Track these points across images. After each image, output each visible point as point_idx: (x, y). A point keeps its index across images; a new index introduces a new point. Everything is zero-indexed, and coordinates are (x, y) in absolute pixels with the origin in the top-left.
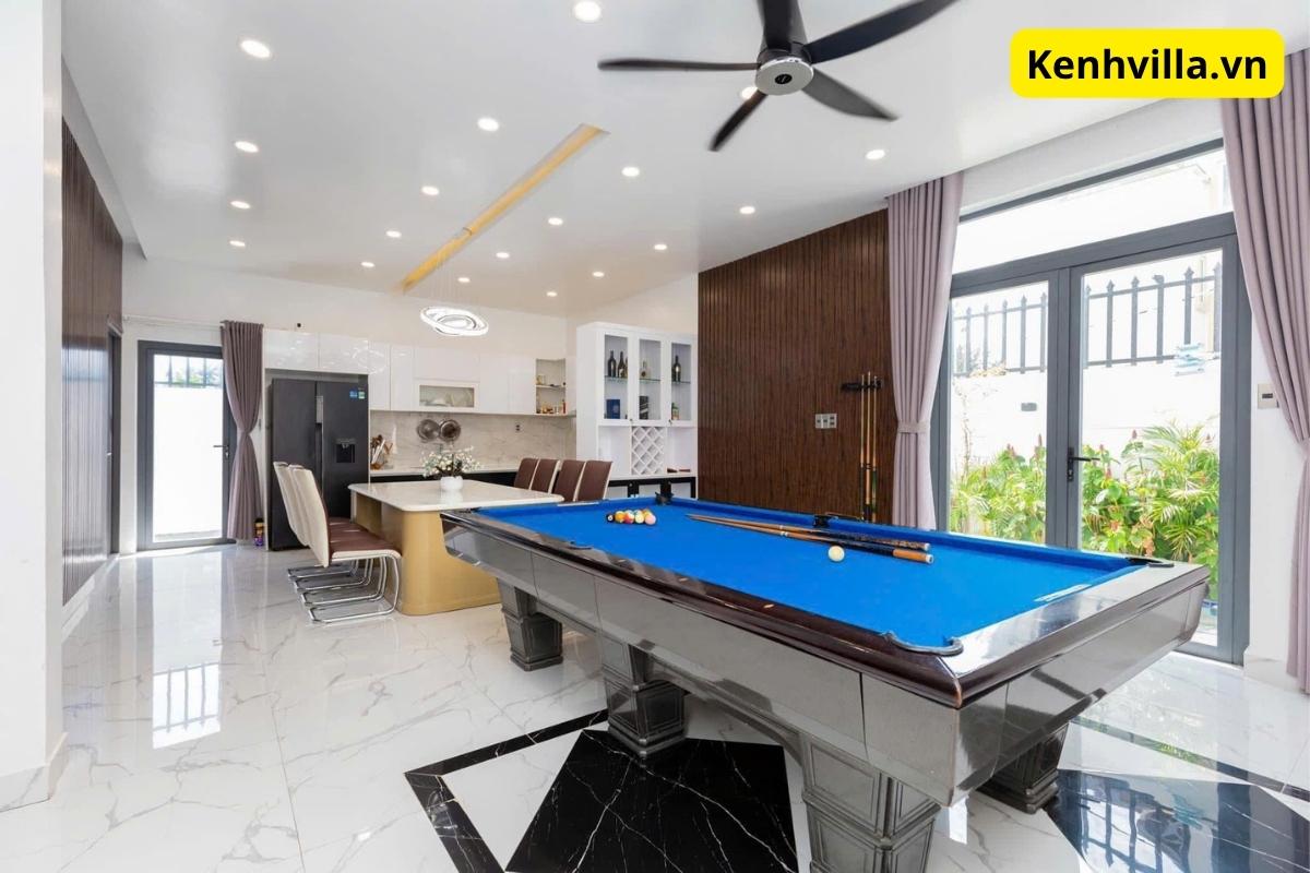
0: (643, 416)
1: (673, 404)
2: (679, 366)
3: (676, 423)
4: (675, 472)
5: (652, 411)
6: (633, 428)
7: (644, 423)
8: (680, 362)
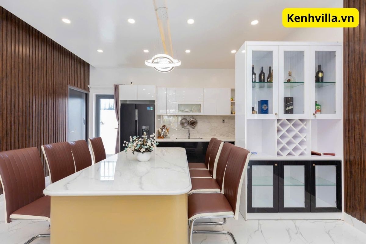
0: (288, 111)
1: (316, 102)
2: (322, 72)
3: (319, 116)
4: (319, 155)
5: (296, 107)
6: (278, 120)
7: (289, 116)
8: (323, 69)
